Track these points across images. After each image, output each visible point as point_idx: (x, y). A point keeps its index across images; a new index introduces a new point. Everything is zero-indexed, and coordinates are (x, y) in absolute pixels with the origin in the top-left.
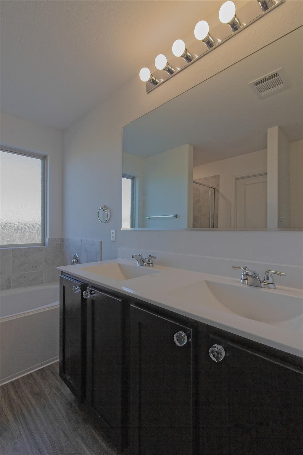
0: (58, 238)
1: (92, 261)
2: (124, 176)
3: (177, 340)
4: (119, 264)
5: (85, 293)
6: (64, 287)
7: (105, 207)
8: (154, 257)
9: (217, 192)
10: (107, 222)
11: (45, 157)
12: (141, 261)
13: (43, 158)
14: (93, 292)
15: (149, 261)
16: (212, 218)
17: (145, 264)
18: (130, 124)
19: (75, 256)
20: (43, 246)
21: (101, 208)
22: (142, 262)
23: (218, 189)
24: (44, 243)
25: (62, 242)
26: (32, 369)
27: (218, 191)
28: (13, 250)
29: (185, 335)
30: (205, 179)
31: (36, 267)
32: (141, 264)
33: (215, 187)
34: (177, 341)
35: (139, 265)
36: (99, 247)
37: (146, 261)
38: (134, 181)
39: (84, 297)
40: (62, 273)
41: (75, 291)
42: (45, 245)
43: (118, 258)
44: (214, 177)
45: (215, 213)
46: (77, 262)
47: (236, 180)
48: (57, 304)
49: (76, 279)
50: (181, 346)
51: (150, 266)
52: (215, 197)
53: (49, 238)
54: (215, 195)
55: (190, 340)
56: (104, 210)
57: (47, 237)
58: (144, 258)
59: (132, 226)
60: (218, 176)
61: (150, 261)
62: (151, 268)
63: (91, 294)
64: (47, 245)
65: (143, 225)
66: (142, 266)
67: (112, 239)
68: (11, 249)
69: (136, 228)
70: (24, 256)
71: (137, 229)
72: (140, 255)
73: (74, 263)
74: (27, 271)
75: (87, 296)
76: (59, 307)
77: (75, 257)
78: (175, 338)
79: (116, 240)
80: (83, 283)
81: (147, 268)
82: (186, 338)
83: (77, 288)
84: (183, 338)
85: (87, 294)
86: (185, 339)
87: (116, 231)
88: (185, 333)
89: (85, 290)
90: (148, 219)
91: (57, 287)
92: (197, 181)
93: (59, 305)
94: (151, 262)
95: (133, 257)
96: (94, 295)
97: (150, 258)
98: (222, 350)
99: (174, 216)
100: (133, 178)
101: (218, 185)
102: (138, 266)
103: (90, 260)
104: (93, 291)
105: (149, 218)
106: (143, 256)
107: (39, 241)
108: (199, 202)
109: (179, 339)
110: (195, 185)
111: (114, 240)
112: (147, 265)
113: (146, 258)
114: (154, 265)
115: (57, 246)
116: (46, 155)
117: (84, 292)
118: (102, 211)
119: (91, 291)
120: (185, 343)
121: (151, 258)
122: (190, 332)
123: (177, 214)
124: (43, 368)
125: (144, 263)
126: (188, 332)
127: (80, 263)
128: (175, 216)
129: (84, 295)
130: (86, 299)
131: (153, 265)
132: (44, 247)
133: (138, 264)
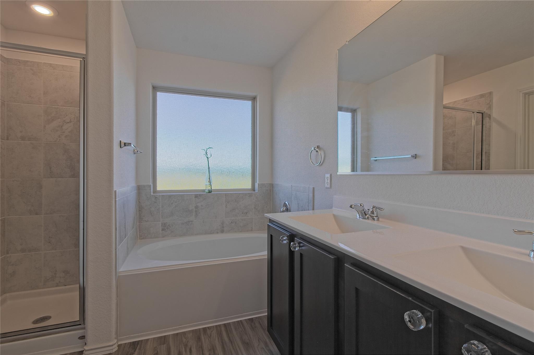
0: (267, 184)
1: (303, 210)
2: (340, 109)
3: (410, 321)
4: (334, 216)
5: (293, 245)
6: (271, 236)
7: (318, 147)
8: (380, 209)
9: (487, 118)
10: (321, 164)
11: (255, 98)
12: (362, 213)
13: (253, 99)
14: (301, 245)
15: (372, 212)
16: (477, 158)
17: (368, 217)
18: (347, 43)
19: (285, 203)
20: (252, 192)
21: (313, 149)
22: (364, 214)
23: (489, 113)
24: (253, 189)
25: (271, 188)
26: (242, 317)
27: (489, 116)
28: (226, 195)
29: (421, 316)
30: (466, 100)
31: (247, 213)
32: (362, 216)
33: (484, 109)
34: (409, 323)
35: (360, 217)
36: (311, 195)
37: (369, 212)
38: (355, 114)
39: (292, 249)
40: (271, 221)
41: (282, 241)
42: (254, 191)
43: (333, 208)
44: (482, 96)
45: (484, 150)
46: (287, 210)
47: (527, 95)
48: (264, 254)
49: (284, 228)
50: (416, 330)
51: (374, 219)
52: (484, 126)
53: (258, 184)
54: (484, 123)
55: (430, 325)
56: (317, 151)
57: (256, 182)
58: (366, 208)
59: (354, 169)
60: (491, 93)
61: (375, 213)
62: (375, 222)
63: (300, 247)
64: (257, 191)
65: (367, 168)
66: (364, 218)
67: (326, 185)
68: (224, 193)
69: (357, 171)
70: (236, 201)
71: (359, 173)
72: (361, 205)
73: (283, 211)
74: (238, 217)
75: (295, 248)
76: (267, 257)
77: (285, 205)
78: (406, 317)
79: (331, 186)
80: (291, 233)
81: (370, 221)
82: (424, 321)
83: (285, 238)
84: (419, 319)
85: (294, 246)
86: (422, 322)
87: (331, 175)
88: (423, 314)
89: (293, 241)
90: (374, 161)
91: (265, 236)
92: (451, 105)
93: (266, 255)
94: (375, 215)
95: (351, 207)
96: (303, 248)
97: (374, 209)
98: (487, 351)
99: (411, 155)
100: (353, 111)
101: (490, 107)
102: (358, 218)
103: (301, 208)
104: (302, 243)
105: (376, 160)
106: (364, 207)
107: (249, 186)
108: (455, 135)
109: (412, 320)
110: (446, 111)
111: (329, 186)
112: (370, 217)
113: (369, 210)
114: (380, 219)
115: (267, 192)
116: (255, 96)
117: (292, 243)
118: (314, 152)
119: (299, 243)
120: (422, 327)
121: (376, 209)
122: (431, 314)
123: (416, 153)
124: (252, 319)
125: (366, 215)
126: (429, 314)
127: (290, 212)
128: (413, 157)
129: (292, 247)
130: (294, 251)
131: (378, 220)
132: (254, 193)
133: (358, 216)
